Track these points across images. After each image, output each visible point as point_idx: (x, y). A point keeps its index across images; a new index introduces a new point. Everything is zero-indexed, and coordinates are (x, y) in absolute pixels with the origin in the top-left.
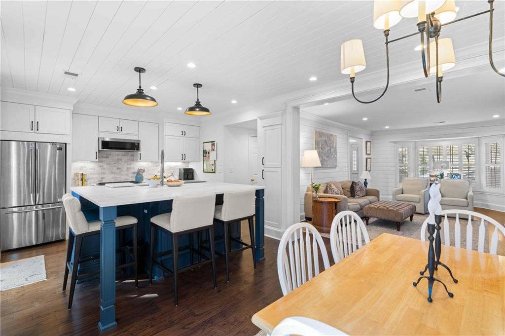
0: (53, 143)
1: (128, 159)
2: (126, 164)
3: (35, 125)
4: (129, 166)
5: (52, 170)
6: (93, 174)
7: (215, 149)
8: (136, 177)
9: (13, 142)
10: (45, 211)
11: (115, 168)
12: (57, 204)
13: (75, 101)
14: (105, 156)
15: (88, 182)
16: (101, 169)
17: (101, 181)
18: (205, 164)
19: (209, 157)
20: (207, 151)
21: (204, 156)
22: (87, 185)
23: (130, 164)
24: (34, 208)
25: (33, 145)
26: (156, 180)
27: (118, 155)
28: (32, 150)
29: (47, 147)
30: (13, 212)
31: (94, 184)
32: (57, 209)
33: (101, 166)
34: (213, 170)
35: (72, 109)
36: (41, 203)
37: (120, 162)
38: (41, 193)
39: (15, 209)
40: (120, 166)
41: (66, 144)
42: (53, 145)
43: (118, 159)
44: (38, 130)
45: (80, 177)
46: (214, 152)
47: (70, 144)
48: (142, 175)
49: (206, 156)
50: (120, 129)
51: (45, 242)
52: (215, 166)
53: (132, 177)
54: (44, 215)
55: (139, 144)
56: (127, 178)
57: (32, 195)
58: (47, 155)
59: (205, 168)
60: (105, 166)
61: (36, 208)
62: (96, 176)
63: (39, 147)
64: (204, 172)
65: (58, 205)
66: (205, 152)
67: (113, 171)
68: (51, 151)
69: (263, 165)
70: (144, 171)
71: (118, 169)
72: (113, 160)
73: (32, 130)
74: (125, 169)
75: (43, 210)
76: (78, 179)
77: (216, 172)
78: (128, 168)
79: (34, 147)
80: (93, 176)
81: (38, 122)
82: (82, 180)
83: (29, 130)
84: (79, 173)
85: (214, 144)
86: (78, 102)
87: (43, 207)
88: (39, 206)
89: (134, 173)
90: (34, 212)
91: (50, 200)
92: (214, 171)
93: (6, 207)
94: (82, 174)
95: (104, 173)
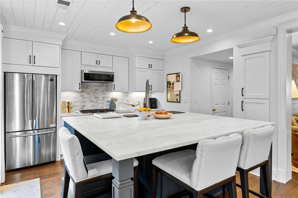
0: (47, 75)
1: (103, 90)
2: (102, 93)
3: (32, 58)
4: (104, 96)
5: (45, 99)
6: (76, 102)
7: (181, 80)
8: (110, 105)
9: (17, 74)
10: (40, 136)
11: (93, 98)
12: (49, 129)
13: (63, 37)
14: (86, 86)
15: (73, 110)
16: (83, 98)
17: (82, 108)
18: (169, 95)
19: (173, 88)
20: (172, 81)
21: (167, 87)
22: (72, 112)
23: (105, 94)
24: (32, 133)
25: (31, 76)
26: (147, 111)
27: (96, 86)
28: (30, 81)
29: (41, 78)
30: (16, 136)
31: (78, 111)
32: (49, 134)
33: (83, 96)
34: (177, 100)
35: (62, 45)
36: (37, 128)
37: (97, 92)
38: (37, 119)
39: (18, 134)
40: (97, 96)
41: (56, 76)
42: (46, 77)
43: (96, 90)
44: (35, 63)
45: (67, 104)
46: (179, 84)
47: (59, 75)
48: (115, 103)
49: (170, 87)
50: (98, 62)
51: (40, 163)
52: (180, 96)
53: (107, 105)
54: (39, 139)
55: (113, 76)
56: (103, 106)
57: (30, 121)
58: (41, 86)
59: (169, 98)
60: (86, 96)
61: (34, 132)
62: (79, 104)
63: (36, 79)
64: (167, 101)
65: (50, 131)
66: (169, 83)
67: (92, 100)
68: (45, 82)
69: (243, 96)
70: (116, 100)
71: (96, 98)
72: (91, 90)
73: (30, 63)
74: (101, 98)
75: (38, 135)
76: (65, 107)
77: (181, 101)
78: (103, 97)
79: (32, 78)
80: (76, 104)
81: (34, 56)
82: (68, 107)
83: (28, 63)
84: (66, 101)
85: (179, 75)
86: (66, 39)
87: (38, 132)
88: (36, 131)
89: (109, 102)
90: (32, 137)
91: (44, 126)
92: (179, 101)
93: (10, 131)
94: (69, 102)
95: (84, 102)
